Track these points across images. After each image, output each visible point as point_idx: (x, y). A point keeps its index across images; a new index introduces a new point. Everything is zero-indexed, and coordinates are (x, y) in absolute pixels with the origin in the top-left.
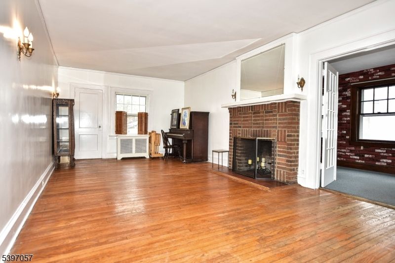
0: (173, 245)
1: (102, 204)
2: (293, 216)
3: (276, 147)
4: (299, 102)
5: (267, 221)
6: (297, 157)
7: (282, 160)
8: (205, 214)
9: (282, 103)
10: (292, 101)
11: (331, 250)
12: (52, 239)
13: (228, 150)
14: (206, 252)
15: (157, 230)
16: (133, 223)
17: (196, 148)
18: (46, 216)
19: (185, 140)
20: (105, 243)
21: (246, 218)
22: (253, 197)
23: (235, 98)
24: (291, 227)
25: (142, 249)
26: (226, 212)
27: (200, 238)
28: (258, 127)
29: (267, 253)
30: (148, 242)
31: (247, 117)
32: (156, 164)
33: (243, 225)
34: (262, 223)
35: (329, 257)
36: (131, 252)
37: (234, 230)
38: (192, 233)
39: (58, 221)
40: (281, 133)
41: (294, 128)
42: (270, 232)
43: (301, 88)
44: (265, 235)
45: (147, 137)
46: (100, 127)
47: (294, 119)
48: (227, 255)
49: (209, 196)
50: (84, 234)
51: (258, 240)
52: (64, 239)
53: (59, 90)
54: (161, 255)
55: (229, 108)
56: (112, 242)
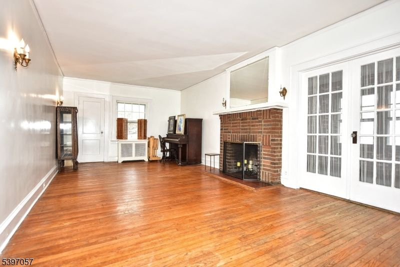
0: (159, 245)
1: (98, 205)
2: (274, 215)
3: (261, 151)
4: (282, 110)
5: (250, 220)
6: (281, 159)
7: (267, 162)
8: (193, 213)
9: (266, 110)
10: (275, 109)
11: (306, 247)
12: (44, 240)
13: (219, 153)
14: (190, 251)
15: (146, 229)
16: (124, 223)
17: (190, 151)
18: (43, 217)
19: (181, 144)
20: (95, 243)
21: (231, 217)
22: (239, 197)
23: (226, 106)
24: (272, 225)
25: (129, 249)
26: (213, 212)
27: (186, 237)
28: (246, 132)
29: (247, 251)
30: (136, 241)
31: (236, 123)
32: (155, 167)
33: (228, 224)
34: (245, 221)
35: (305, 254)
36: (118, 252)
37: (219, 229)
38: (179, 232)
39: (53, 222)
40: (266, 138)
41: (278, 133)
42: (252, 230)
43: (283, 97)
44: (247, 233)
45: (146, 142)
46: (102, 133)
47: (278, 125)
48: (209, 253)
49: (199, 197)
50: (76, 235)
51: (240, 239)
52: (56, 240)
53: (62, 99)
54: (146, 255)
55: (220, 115)
56: (101, 243)
